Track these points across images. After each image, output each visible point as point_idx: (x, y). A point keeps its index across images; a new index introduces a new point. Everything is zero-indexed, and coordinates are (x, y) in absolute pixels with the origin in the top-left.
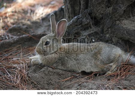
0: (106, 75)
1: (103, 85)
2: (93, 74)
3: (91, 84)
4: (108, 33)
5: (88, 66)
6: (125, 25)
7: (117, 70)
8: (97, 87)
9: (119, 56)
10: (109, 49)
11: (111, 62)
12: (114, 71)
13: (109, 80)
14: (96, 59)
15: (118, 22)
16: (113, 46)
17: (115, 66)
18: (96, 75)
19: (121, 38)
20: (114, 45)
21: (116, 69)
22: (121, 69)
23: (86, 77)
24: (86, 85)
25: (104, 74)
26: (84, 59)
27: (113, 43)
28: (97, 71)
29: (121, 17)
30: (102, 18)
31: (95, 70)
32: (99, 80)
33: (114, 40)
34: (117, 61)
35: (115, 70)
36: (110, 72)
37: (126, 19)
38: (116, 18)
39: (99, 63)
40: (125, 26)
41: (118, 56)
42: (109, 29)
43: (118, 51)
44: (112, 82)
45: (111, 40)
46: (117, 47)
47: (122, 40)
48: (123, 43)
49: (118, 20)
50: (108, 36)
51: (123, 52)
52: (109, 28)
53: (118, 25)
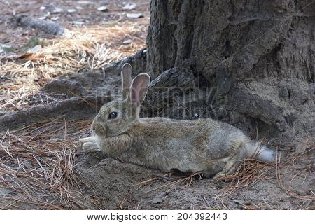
0: (216, 179)
1: (210, 197)
2: (192, 175)
3: (187, 194)
4: (222, 103)
5: (185, 160)
6: (254, 90)
7: (235, 171)
8: (198, 200)
9: (240, 146)
10: (224, 132)
11: (226, 156)
12: (229, 172)
13: (221, 188)
14: (198, 148)
15: (241, 85)
16: (231, 126)
17: (232, 163)
18: (197, 177)
19: (245, 114)
20: (233, 125)
21: (234, 168)
22: (242, 169)
23: (179, 181)
24: (179, 195)
25: (211, 176)
26: (179, 148)
27: (231, 121)
28: (199, 170)
29: (248, 76)
30: (215, 76)
31: (196, 168)
32: (202, 187)
33: (232, 117)
34: (235, 154)
35: (231, 170)
36: (222, 174)
37: (257, 80)
38: (238, 77)
39: (203, 155)
40: (253, 93)
41: (238, 146)
42: (226, 97)
43: (238, 137)
44: (225, 193)
45: (228, 116)
46: (238, 130)
47: (247, 118)
48: (248, 123)
49: (243, 81)
50: (222, 108)
51: (248, 140)
52: (225, 95)
53: (242, 90)
